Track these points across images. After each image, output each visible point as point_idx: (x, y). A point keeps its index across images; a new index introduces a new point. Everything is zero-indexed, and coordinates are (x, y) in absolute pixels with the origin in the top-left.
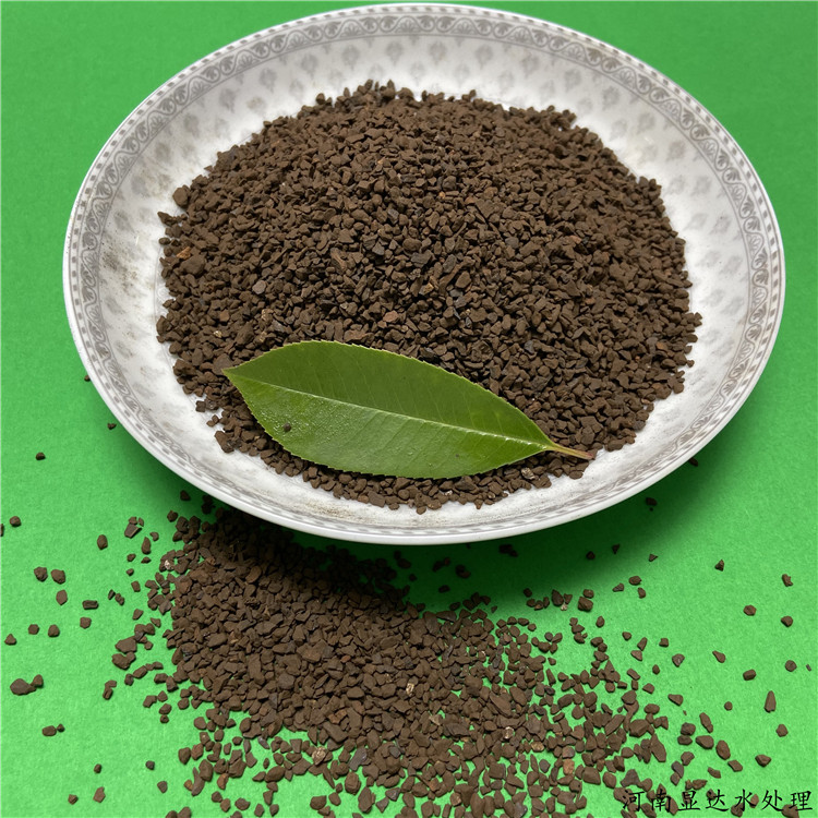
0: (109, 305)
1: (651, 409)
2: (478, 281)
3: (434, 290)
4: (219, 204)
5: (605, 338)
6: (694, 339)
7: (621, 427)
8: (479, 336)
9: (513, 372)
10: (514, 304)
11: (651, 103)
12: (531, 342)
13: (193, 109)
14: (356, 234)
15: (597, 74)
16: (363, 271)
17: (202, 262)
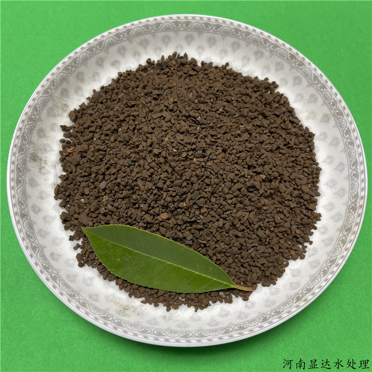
0: (30, 184)
1: (287, 265)
2: (208, 203)
3: (186, 207)
5: (271, 226)
6: (315, 228)
7: (271, 274)
8: (206, 228)
9: (221, 247)
10: (225, 215)
11: (317, 90)
12: (232, 231)
13: (82, 69)
14: (150, 174)
15: (293, 67)
16: (152, 192)
17: (79, 160)
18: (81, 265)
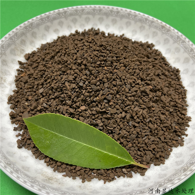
1: (171, 150)
2: (114, 99)
3: (99, 100)
4: (37, 60)
5: (157, 122)
6: (188, 126)
7: (160, 156)
8: (113, 118)
9: (124, 133)
10: (126, 109)
11: (180, 44)
12: (131, 122)
13: (35, 30)
14: (74, 78)
15: (163, 33)
16: (75, 91)
17: (27, 79)
18: (20, 147)
